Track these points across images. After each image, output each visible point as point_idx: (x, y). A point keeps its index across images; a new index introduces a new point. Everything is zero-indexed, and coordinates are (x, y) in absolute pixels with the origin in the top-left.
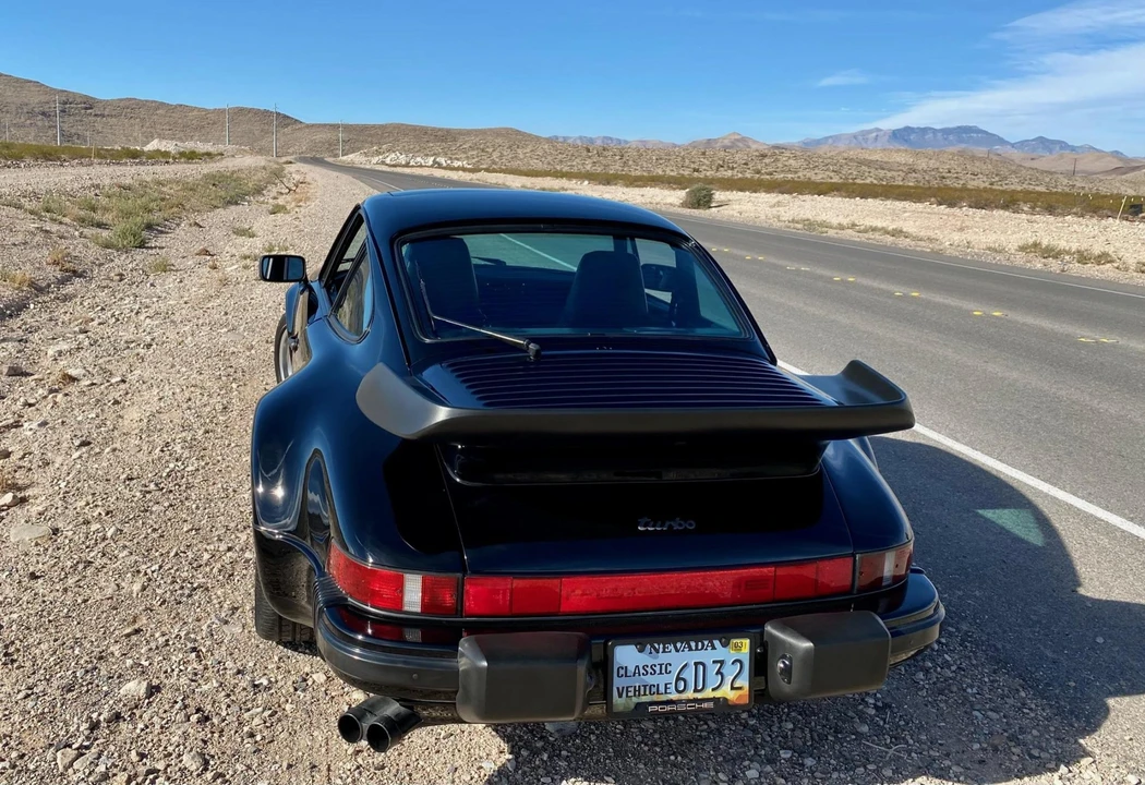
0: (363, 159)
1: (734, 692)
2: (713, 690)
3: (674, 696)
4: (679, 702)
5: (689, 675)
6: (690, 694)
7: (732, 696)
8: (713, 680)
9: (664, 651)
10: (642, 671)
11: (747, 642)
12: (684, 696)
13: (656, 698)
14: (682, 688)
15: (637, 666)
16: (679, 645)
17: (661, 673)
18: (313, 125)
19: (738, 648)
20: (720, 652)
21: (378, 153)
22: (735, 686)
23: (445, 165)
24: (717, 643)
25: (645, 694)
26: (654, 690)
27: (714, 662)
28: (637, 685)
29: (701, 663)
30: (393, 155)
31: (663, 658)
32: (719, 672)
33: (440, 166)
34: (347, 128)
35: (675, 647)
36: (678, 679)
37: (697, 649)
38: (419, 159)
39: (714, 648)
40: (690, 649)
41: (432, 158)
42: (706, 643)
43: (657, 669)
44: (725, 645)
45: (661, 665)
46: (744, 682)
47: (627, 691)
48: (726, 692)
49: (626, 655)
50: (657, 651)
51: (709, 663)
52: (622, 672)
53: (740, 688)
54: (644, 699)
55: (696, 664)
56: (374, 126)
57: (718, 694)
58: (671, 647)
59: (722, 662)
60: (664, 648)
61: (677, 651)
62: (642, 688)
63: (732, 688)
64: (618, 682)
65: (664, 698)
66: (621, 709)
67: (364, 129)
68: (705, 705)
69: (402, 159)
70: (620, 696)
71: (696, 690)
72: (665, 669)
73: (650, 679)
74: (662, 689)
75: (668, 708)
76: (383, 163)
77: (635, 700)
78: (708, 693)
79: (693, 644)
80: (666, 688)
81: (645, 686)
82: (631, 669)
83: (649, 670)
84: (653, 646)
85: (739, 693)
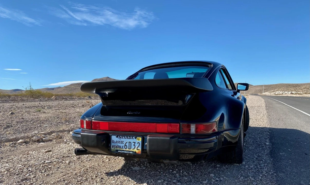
0: (269, 93)
2: (133, 149)
3: (124, 149)
4: (125, 151)
5: (127, 144)
6: (128, 149)
7: (137, 151)
8: (133, 147)
9: (122, 138)
10: (117, 142)
11: (141, 138)
12: (127, 150)
13: (120, 149)
14: (126, 148)
15: (116, 141)
16: (125, 137)
17: (121, 143)
18: (256, 86)
19: (139, 139)
21: (274, 91)
23: (294, 93)
24: (134, 137)
25: (118, 148)
26: (120, 147)
27: (133, 142)
28: (116, 145)
30: (278, 92)
31: (122, 140)
32: (134, 145)
33: (293, 94)
34: (265, 86)
36: (125, 145)
37: (129, 139)
38: (286, 92)
39: (133, 139)
40: (128, 138)
41: (290, 92)
42: (131, 137)
43: (121, 142)
44: (136, 138)
45: (121, 141)
46: (140, 148)
47: (114, 147)
48: (135, 150)
49: (114, 138)
50: (121, 138)
52: (113, 142)
53: (139, 150)
55: (129, 142)
56: (273, 85)
58: (124, 137)
59: (135, 143)
60: (122, 137)
61: (125, 138)
63: (137, 149)
64: (112, 144)
65: (122, 149)
66: (113, 150)
67: (270, 86)
68: (131, 153)
69: (281, 93)
70: (113, 147)
71: (129, 149)
72: (122, 142)
73: (119, 144)
74: (122, 147)
75: (123, 152)
76: (275, 94)
77: (116, 149)
78: (132, 150)
79: (128, 137)
81: (118, 146)
82: (115, 141)
83: (119, 142)
84: (120, 137)
85: (139, 151)
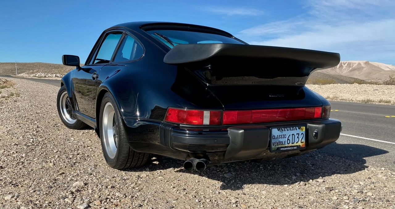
0: (27, 75)
1: (301, 143)
2: (297, 143)
3: (287, 145)
4: (288, 147)
5: (290, 138)
6: (291, 145)
7: (301, 144)
8: (297, 140)
9: (284, 131)
10: (279, 137)
11: (304, 128)
12: (289, 145)
13: (282, 146)
14: (289, 143)
15: (278, 136)
17: (283, 138)
18: (4, 63)
19: (302, 130)
20: (298, 131)
21: (33, 73)
22: (302, 141)
23: (59, 76)
24: (297, 128)
25: (279, 145)
26: (282, 143)
28: (277, 142)
29: (294, 134)
30: (39, 74)
31: (284, 133)
32: (298, 137)
33: (58, 77)
34: (18, 64)
35: (287, 129)
36: (288, 139)
37: (292, 130)
38: (49, 75)
39: (296, 130)
40: (291, 130)
41: (55, 75)
42: (295, 128)
43: (282, 136)
44: (299, 129)
46: (304, 140)
47: (275, 144)
48: (300, 144)
49: (275, 132)
50: (283, 131)
51: (295, 134)
52: (274, 137)
53: (303, 142)
54: (280, 146)
55: (292, 135)
56: (29, 64)
57: (297, 144)
58: (286, 129)
59: (298, 134)
60: (284, 129)
61: (288, 130)
62: (279, 143)
63: (301, 142)
64: (273, 141)
65: (284, 146)
66: (274, 149)
67: (25, 64)
68: (295, 148)
69: (43, 75)
70: (273, 145)
71: (292, 143)
72: (284, 136)
73: (281, 140)
74: (284, 143)
75: (286, 149)
76: (35, 76)
77: (277, 146)
78: (295, 144)
79: (291, 128)
80: (285, 143)
81: (279, 142)
82: (276, 136)
83: (281, 137)
84: (281, 129)
85: (303, 144)
